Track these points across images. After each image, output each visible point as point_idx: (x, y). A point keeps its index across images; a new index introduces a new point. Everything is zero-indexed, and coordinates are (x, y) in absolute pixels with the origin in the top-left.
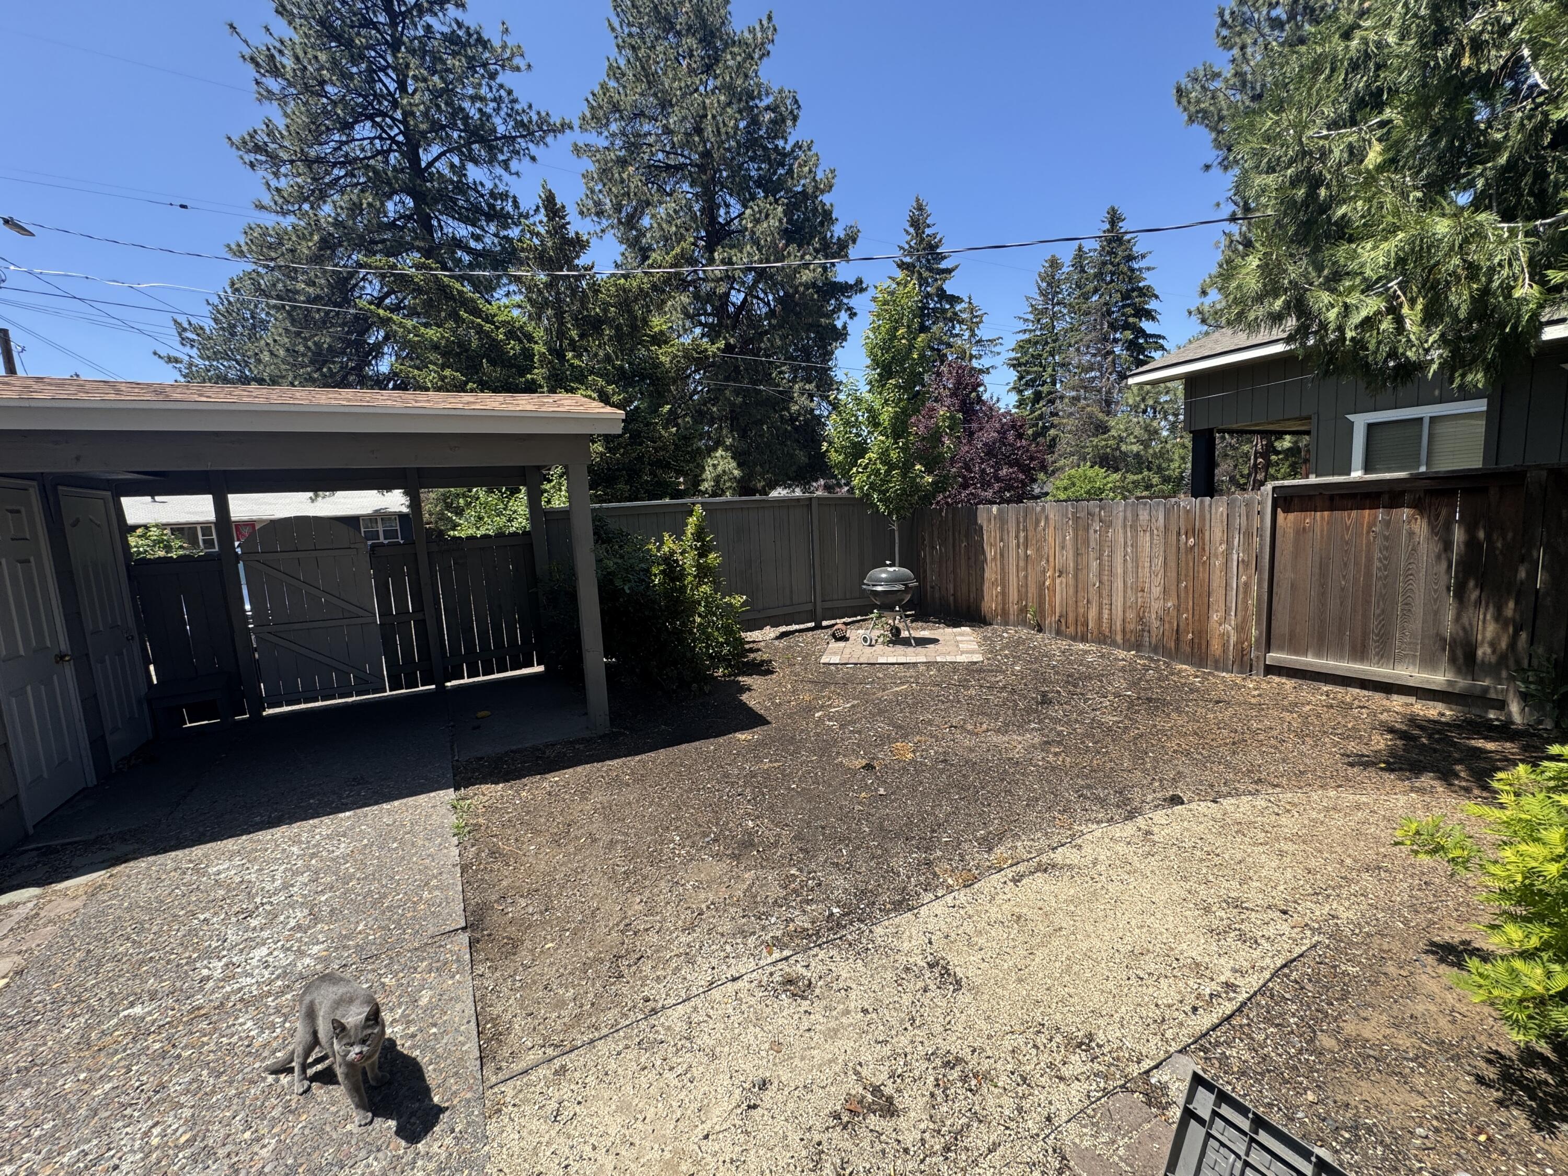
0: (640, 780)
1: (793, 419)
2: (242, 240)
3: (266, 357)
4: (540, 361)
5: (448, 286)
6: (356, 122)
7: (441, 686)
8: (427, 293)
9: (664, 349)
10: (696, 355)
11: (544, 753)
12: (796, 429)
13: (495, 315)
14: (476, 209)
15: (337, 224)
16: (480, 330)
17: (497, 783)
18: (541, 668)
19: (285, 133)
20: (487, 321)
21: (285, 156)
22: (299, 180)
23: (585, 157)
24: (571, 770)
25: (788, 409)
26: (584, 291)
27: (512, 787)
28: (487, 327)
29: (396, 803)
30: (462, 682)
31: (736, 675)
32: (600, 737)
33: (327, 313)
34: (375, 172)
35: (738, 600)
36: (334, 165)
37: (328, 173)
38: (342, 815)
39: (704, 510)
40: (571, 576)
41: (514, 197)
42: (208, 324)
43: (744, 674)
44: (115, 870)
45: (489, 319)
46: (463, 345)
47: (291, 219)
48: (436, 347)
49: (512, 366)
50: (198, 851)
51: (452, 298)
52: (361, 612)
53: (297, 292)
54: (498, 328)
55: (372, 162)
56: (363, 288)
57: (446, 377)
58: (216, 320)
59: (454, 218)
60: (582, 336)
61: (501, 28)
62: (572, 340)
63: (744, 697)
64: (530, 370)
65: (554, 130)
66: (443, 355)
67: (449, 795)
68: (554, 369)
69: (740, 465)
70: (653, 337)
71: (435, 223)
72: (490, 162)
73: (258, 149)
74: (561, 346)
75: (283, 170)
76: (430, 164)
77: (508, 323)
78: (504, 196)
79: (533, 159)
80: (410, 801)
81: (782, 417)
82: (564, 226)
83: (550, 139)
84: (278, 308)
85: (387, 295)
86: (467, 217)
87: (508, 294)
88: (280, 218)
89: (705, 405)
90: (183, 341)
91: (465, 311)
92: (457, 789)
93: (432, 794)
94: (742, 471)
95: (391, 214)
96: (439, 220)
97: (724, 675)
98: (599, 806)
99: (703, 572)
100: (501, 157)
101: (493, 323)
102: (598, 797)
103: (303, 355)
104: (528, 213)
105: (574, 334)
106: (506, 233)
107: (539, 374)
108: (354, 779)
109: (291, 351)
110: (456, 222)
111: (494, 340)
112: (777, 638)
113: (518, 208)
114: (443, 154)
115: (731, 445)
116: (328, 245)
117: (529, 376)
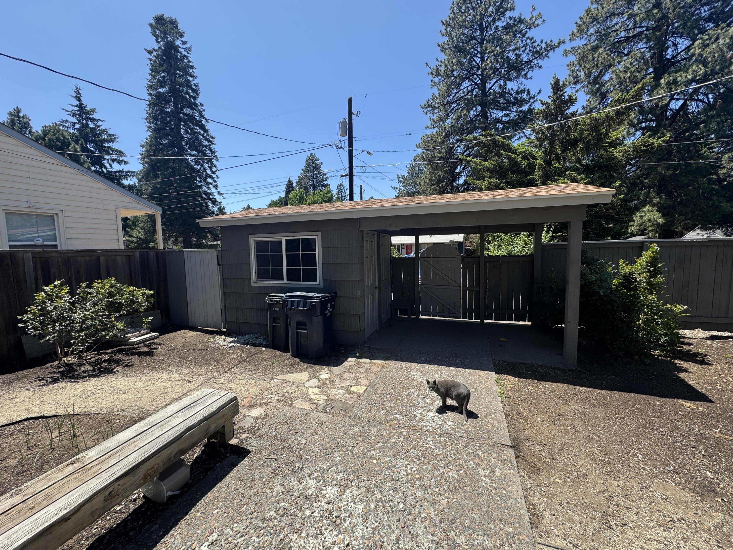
0: (604, 406)
1: (720, 181)
2: (420, 141)
3: (422, 183)
4: (539, 168)
5: (498, 141)
6: (463, 82)
7: (482, 321)
8: (487, 146)
9: (618, 148)
10: (643, 148)
11: (537, 369)
12: (724, 187)
13: (517, 150)
14: (509, 102)
15: (452, 126)
16: (509, 158)
17: (515, 377)
18: (530, 323)
19: (438, 97)
20: (513, 153)
21: (437, 106)
22: (441, 113)
23: (571, 55)
24: (555, 384)
25: (717, 174)
26: (569, 127)
27: (522, 382)
28: (513, 156)
29: (471, 371)
30: (490, 321)
31: (672, 358)
32: (570, 370)
33: (444, 163)
34: (468, 100)
35: (679, 308)
36: (453, 103)
37: (450, 107)
38: (451, 368)
39: (658, 246)
40: (564, 281)
41: (528, 90)
42: (406, 174)
43: (679, 359)
44: (387, 362)
45: (514, 152)
46: (501, 166)
47: (436, 129)
48: (488, 169)
49: (523, 173)
50: (408, 364)
51: (499, 146)
52: (456, 285)
53: (435, 157)
54: (518, 155)
55: (467, 96)
56: (457, 150)
57: (491, 182)
58: (408, 173)
59: (497, 109)
60: (563, 151)
61: (531, 9)
62: (557, 154)
63: (682, 375)
64: (532, 173)
65: (553, 48)
66: (491, 173)
67: (493, 375)
68: (546, 171)
69: (663, 216)
70: (610, 143)
71: (489, 114)
72: (517, 77)
73: (429, 106)
74: (550, 158)
75: (436, 111)
76: (490, 89)
77: (524, 152)
78: (522, 92)
79: (540, 67)
80: (477, 371)
81: (710, 180)
82: (562, 95)
83: (551, 54)
84: (428, 164)
85: (466, 151)
86: (504, 107)
87: (519, 139)
88: (433, 130)
89: (638, 178)
90: (399, 181)
91: (504, 151)
92: (497, 373)
93: (486, 372)
94: (666, 219)
95: (472, 116)
96: (490, 113)
97: (660, 355)
98: (577, 411)
99: (652, 286)
100: (523, 73)
101: (516, 154)
102: (574, 406)
103: (434, 180)
104: (534, 96)
105: (559, 151)
106: (521, 109)
107: (537, 175)
108: (453, 354)
109: (431, 180)
110: (498, 111)
111: (516, 161)
112: (707, 339)
113: (530, 94)
114: (497, 82)
115: (658, 203)
116: (447, 136)
117: (531, 176)
